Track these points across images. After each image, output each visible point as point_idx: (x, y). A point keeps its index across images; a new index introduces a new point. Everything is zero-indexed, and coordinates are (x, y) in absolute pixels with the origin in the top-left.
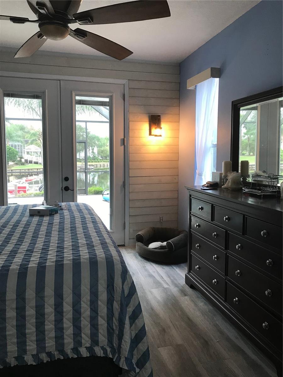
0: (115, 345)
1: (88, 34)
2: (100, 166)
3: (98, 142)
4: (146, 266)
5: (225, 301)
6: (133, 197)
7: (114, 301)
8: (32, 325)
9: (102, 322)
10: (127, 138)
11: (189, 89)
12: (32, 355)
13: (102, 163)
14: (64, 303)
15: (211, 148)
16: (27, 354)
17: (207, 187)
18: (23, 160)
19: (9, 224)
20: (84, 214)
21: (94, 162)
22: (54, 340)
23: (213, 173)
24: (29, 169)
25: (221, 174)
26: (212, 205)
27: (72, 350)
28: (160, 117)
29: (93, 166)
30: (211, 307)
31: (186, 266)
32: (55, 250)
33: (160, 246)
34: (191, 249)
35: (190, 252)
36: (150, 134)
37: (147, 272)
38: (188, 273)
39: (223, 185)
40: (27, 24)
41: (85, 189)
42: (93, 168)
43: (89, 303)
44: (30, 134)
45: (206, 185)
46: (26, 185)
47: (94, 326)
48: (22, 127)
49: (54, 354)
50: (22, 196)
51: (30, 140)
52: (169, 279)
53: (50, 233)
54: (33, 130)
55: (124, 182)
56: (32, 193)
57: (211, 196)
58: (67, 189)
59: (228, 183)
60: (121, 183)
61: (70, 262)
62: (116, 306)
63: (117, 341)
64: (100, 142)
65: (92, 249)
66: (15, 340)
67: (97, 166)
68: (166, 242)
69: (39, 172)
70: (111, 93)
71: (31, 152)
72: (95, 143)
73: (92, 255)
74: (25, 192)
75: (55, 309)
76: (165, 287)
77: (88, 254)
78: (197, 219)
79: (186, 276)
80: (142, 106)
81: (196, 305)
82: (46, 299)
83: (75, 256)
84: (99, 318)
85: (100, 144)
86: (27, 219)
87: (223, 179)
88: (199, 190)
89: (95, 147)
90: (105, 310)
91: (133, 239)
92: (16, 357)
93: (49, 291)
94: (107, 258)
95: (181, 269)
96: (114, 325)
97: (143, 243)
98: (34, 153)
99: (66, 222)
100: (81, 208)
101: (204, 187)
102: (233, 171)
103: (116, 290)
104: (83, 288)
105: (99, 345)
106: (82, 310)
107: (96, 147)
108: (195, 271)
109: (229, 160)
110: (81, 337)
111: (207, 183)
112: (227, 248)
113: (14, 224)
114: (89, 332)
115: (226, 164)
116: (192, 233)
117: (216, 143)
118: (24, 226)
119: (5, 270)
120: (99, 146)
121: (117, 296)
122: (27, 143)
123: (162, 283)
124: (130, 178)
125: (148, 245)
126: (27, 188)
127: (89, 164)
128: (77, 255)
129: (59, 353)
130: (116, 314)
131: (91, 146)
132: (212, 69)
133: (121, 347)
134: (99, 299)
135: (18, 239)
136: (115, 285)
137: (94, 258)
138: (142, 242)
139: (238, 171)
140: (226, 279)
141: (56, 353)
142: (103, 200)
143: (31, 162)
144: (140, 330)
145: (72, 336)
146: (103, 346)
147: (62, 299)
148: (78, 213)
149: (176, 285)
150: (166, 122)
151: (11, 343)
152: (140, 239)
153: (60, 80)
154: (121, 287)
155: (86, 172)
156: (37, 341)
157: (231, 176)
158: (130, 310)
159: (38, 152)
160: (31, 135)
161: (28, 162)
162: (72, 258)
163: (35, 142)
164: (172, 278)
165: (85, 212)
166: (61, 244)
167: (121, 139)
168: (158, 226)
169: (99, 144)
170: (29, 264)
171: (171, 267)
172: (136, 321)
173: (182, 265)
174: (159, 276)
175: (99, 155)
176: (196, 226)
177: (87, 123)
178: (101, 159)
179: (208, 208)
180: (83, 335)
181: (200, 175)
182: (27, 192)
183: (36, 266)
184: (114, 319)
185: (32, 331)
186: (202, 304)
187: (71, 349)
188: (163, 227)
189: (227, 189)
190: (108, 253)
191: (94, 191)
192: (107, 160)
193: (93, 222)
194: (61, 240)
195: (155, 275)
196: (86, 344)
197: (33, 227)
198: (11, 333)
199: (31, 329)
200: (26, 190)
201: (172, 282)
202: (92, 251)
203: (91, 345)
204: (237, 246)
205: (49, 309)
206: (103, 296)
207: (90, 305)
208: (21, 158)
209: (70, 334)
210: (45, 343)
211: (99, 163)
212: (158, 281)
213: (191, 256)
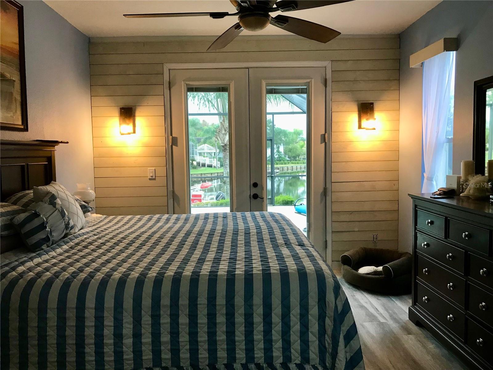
0: (327, 365)
1: (289, 19)
2: (288, 169)
3: (285, 137)
4: (355, 294)
5: (465, 343)
6: (336, 208)
7: (327, 317)
8: (241, 333)
9: (313, 339)
10: (329, 134)
11: (413, 67)
12: (241, 364)
13: (290, 166)
14: (273, 314)
15: (445, 144)
16: (236, 362)
17: (440, 194)
18: (195, 163)
19: (204, 233)
20: (282, 224)
21: (280, 164)
22: (263, 351)
23: (448, 177)
24: (202, 174)
25: (459, 178)
26: (446, 218)
27: (281, 365)
28: (373, 106)
29: (278, 169)
30: (446, 352)
31: (410, 299)
32: (259, 259)
33: (374, 272)
34: (416, 274)
35: (415, 278)
36: (360, 127)
37: (357, 302)
38: (413, 306)
39: (462, 192)
40: (226, 17)
41: (271, 199)
42: (278, 172)
43: (299, 317)
44: (203, 130)
45: (438, 193)
46: (202, 193)
47: (305, 342)
48: (193, 123)
49: (263, 366)
50: (198, 206)
51: (203, 138)
52: (386, 312)
53: (249, 242)
54: (205, 125)
55: (325, 190)
56: (209, 203)
57: (445, 206)
58: (255, 196)
59: (470, 190)
60: (321, 190)
61: (277, 272)
62: (329, 322)
63: (330, 360)
64: (288, 138)
65: (299, 260)
66: (225, 347)
67: (283, 169)
68: (382, 267)
69: (213, 177)
70: (309, 79)
71: (204, 153)
72: (281, 140)
73: (299, 266)
74: (200, 200)
75: (264, 319)
76: (381, 321)
77: (295, 265)
78: (425, 236)
79: (410, 309)
80: (349, 93)
81: (424, 346)
82: (254, 308)
83: (281, 266)
84: (310, 334)
85: (288, 140)
86: (222, 228)
87: (463, 185)
88: (428, 199)
89: (280, 144)
90: (316, 326)
91: (337, 261)
92: (225, 364)
93: (258, 300)
94: (316, 271)
95: (402, 302)
96: (326, 342)
97: (350, 267)
98: (207, 154)
99: (263, 233)
100: (277, 218)
101: (435, 195)
102: (477, 173)
103: (329, 306)
104: (292, 299)
105: (310, 363)
106: (292, 324)
107: (282, 144)
108: (423, 304)
109: (471, 159)
110: (290, 352)
111: (438, 190)
112: (467, 273)
113: (209, 233)
114: (299, 348)
115: (467, 165)
116: (418, 255)
117: (451, 137)
118: (220, 235)
119: (214, 275)
120: (286, 144)
121: (330, 312)
122: (199, 142)
123: (377, 316)
124: (332, 184)
125: (357, 269)
126: (203, 196)
127: (275, 166)
128: (283, 265)
129: (268, 366)
130: (329, 331)
131: (276, 144)
132: (445, 40)
133: (335, 366)
134: (309, 313)
135: (217, 248)
136: (327, 300)
137: (303, 269)
138: (349, 265)
139: (483, 174)
140: (466, 314)
141: (264, 365)
142: (296, 213)
143: (204, 165)
144: (355, 353)
145: (281, 349)
146: (314, 365)
147: (271, 309)
148: (275, 224)
149: (396, 320)
150: (381, 111)
151: (221, 349)
152: (346, 261)
153: (248, 68)
154: (334, 302)
155: (272, 176)
156: (246, 349)
157: (474, 181)
158: (344, 328)
159: (212, 153)
160: (204, 132)
161: (201, 166)
162: (278, 268)
163: (208, 141)
164: (391, 312)
165: (283, 222)
166: (264, 254)
167: (321, 135)
168: (371, 246)
169: (286, 140)
170: (235, 271)
171: (389, 299)
172: (351, 342)
173: (405, 297)
174: (373, 308)
175: (286, 156)
176: (424, 245)
177: (274, 115)
178: (288, 160)
179: (440, 223)
180: (292, 351)
181: (430, 179)
182: (202, 201)
183: (242, 274)
184: (326, 336)
185: (240, 339)
186: (432, 346)
187: (280, 363)
188: (377, 248)
189: (468, 197)
190: (316, 266)
191: (283, 201)
192: (296, 161)
193: (294, 234)
194: (263, 250)
195: (368, 306)
196: (296, 360)
197: (230, 236)
198: (221, 338)
199: (240, 336)
200: (201, 199)
201: (391, 316)
202: (299, 263)
203: (301, 362)
204: (482, 271)
205: (258, 319)
206: (314, 311)
207: (300, 320)
208: (193, 160)
209: (279, 348)
210: (254, 354)
211: (285, 165)
212: (372, 314)
213: (416, 284)
